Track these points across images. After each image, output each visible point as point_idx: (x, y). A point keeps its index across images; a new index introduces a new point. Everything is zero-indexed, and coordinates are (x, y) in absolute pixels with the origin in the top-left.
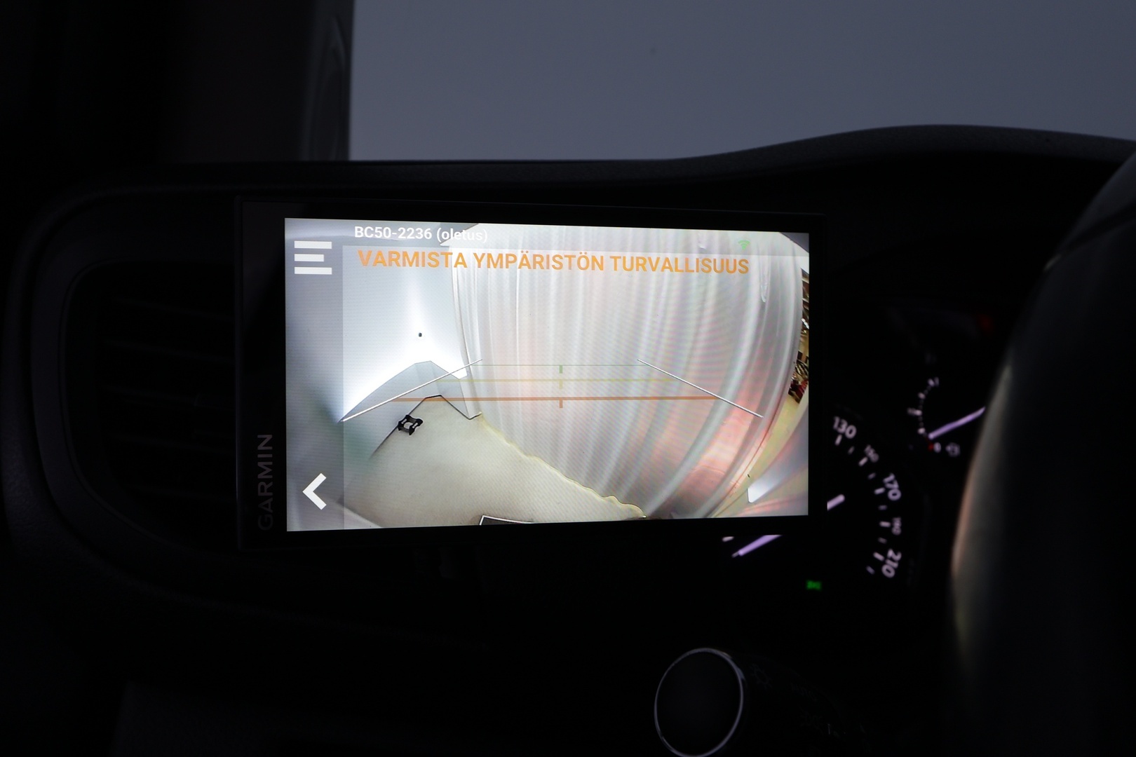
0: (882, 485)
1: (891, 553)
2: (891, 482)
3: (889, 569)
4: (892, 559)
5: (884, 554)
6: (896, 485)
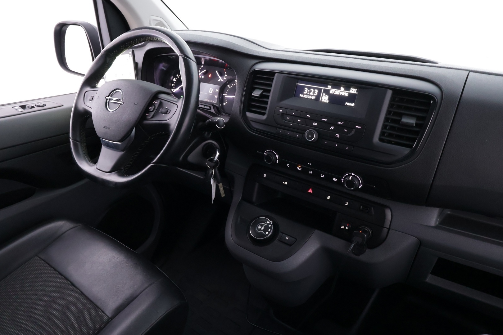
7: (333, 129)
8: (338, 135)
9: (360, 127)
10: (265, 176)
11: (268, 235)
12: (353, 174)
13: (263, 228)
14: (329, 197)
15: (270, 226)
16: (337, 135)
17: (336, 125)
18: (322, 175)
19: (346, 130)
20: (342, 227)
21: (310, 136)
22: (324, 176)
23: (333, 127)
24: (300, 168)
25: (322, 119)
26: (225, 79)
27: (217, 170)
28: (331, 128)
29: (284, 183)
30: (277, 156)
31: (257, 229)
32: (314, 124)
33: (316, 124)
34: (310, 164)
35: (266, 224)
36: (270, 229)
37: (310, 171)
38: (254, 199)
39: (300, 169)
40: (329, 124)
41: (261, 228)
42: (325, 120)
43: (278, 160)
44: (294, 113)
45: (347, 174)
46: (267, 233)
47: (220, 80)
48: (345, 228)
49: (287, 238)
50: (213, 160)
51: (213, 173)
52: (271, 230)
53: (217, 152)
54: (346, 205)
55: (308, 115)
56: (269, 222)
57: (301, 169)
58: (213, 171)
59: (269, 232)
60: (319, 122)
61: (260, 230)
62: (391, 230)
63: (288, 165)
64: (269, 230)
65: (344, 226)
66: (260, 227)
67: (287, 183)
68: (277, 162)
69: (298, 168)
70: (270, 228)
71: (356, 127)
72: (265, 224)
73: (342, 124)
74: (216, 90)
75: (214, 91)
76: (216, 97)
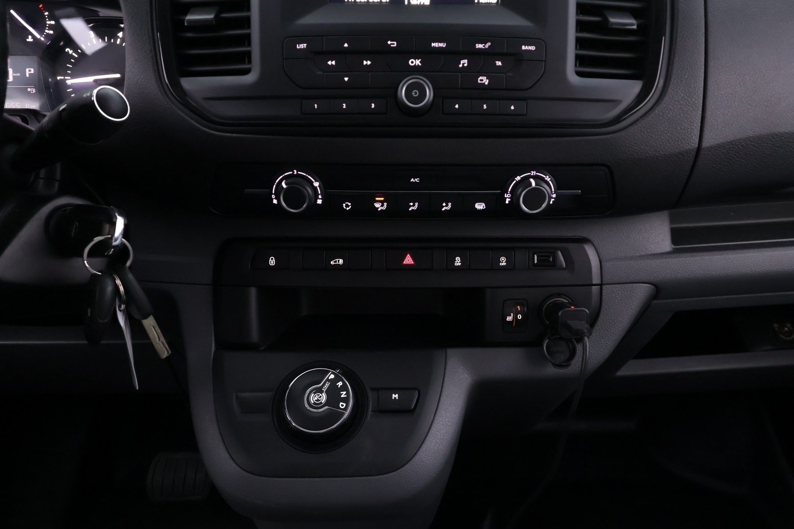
7: (466, 65)
8: (484, 78)
9: (532, 48)
10: (272, 262)
11: (345, 409)
12: (533, 173)
13: (324, 398)
14: (458, 259)
15: (340, 384)
16: (481, 78)
17: (473, 54)
18: (444, 204)
19: (499, 63)
20: (509, 319)
21: (415, 93)
22: (450, 204)
23: (466, 61)
24: (383, 202)
25: (433, 45)
26: (51, 32)
27: (131, 276)
28: (461, 66)
29: (332, 263)
30: (316, 184)
31: (307, 405)
32: (412, 62)
33: (418, 62)
34: (417, 180)
35: (327, 385)
36: (345, 393)
37: (412, 204)
38: (255, 335)
39: (382, 206)
40: (453, 54)
41: (318, 400)
42: (441, 45)
43: (320, 197)
44: (346, 45)
45: (518, 178)
46: (342, 405)
47: (34, 37)
48: (515, 317)
49: (395, 396)
50: (107, 244)
51: (121, 288)
52: (348, 394)
53: (118, 217)
54: (503, 264)
55: (389, 42)
56: (332, 376)
57: (385, 204)
58: (118, 282)
59: (346, 400)
60: (426, 53)
61: (317, 405)
62: (604, 287)
63: (347, 206)
64: (343, 394)
65: (512, 314)
66: (313, 398)
67: (341, 261)
68: (319, 202)
69: (377, 205)
70: (344, 387)
71: (524, 48)
72: (324, 384)
73: (487, 46)
74: (27, 70)
75: (19, 74)
76: (32, 91)
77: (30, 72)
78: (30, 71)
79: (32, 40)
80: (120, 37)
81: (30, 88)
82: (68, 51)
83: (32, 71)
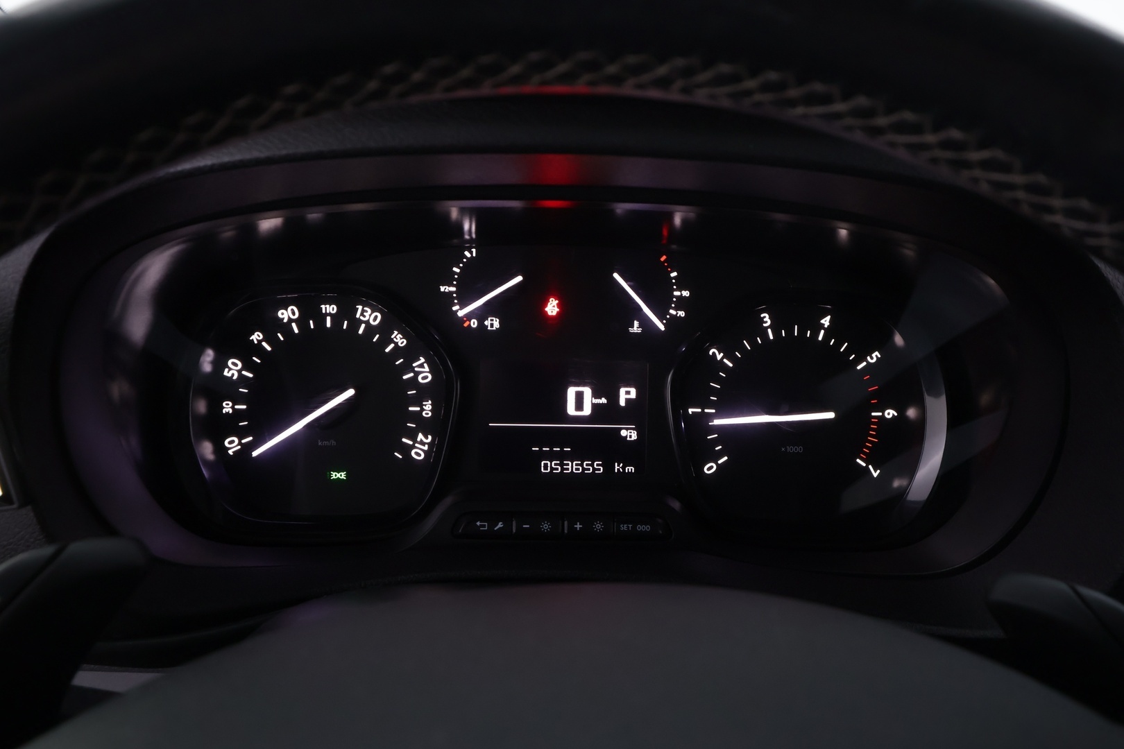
0: (412, 370)
1: (420, 437)
2: (421, 366)
3: (418, 453)
4: (422, 443)
5: (414, 439)
6: (427, 368)
26: (682, 314)
74: (623, 391)
75: (604, 401)
76: (631, 437)
77: (628, 397)
78: (628, 393)
79: (640, 330)
80: (826, 326)
81: (627, 429)
82: (714, 353)
83: (633, 394)
